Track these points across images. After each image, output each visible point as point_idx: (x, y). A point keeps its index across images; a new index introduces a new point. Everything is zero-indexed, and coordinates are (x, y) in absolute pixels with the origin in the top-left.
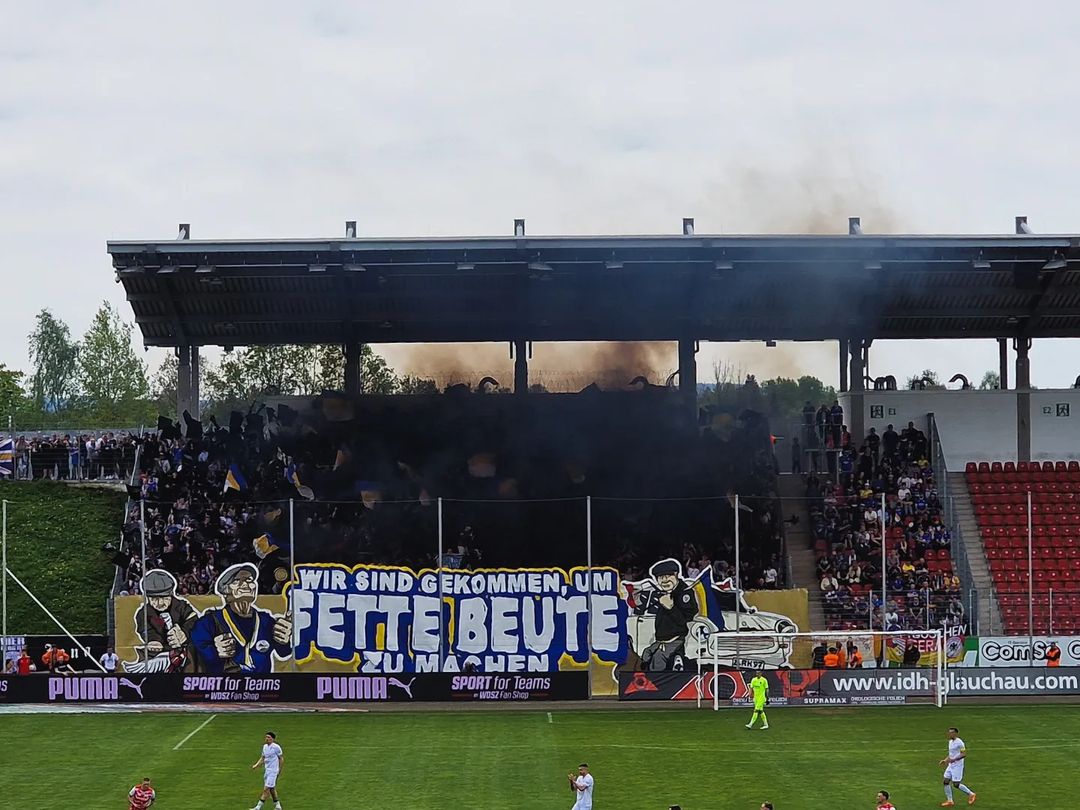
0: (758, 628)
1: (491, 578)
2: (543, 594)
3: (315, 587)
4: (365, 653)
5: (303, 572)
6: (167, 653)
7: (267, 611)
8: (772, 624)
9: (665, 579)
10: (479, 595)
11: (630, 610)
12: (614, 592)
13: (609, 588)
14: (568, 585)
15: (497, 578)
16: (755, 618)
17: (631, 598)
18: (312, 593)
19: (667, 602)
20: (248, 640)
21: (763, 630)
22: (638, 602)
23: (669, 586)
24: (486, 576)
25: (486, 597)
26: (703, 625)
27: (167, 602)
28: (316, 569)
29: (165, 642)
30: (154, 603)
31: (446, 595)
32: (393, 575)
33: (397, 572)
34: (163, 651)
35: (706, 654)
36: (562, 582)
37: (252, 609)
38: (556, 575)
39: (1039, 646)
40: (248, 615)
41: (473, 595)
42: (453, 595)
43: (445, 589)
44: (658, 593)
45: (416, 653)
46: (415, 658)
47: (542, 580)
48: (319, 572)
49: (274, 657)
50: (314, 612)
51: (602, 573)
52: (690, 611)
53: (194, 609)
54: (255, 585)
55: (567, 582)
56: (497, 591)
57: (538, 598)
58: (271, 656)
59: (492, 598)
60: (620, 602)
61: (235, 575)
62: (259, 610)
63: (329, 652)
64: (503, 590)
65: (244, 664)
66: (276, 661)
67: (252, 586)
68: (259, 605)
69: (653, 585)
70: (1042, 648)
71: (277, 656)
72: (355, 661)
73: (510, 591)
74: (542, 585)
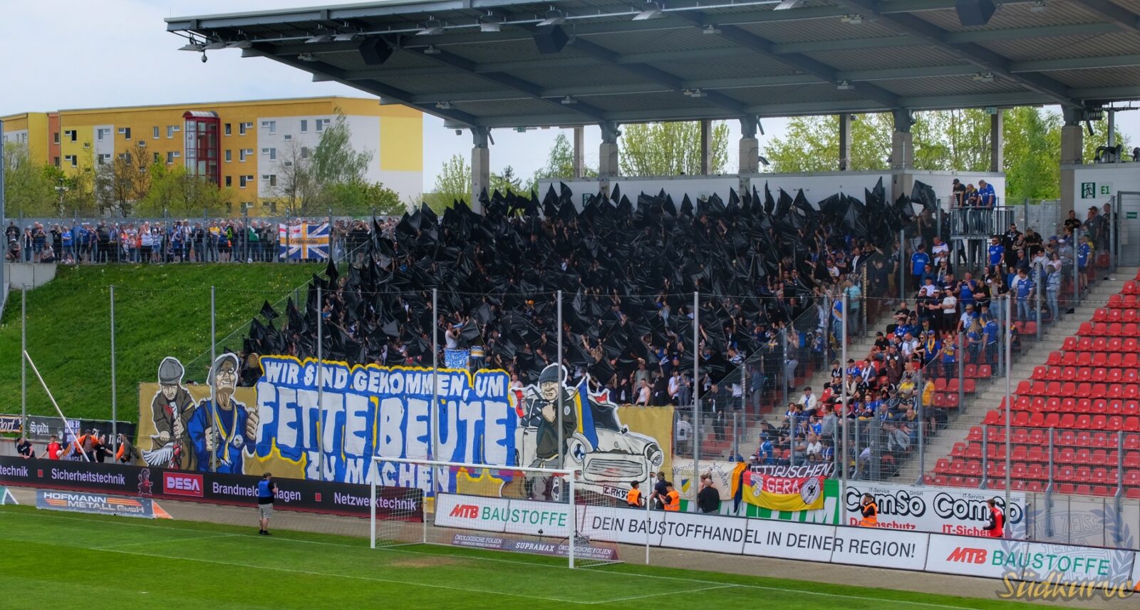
0: (629, 452)
1: (409, 377)
2: (448, 398)
3: (276, 381)
4: (310, 452)
5: (267, 363)
6: (171, 444)
7: (243, 404)
8: (640, 447)
9: (548, 387)
10: (396, 396)
11: (519, 420)
12: (504, 399)
13: (502, 394)
14: (471, 388)
15: (414, 377)
16: (627, 438)
17: (519, 407)
18: (273, 386)
19: (549, 413)
20: (229, 434)
21: (633, 454)
22: (525, 412)
23: (551, 394)
24: (404, 374)
25: (404, 397)
26: (580, 443)
27: (174, 390)
28: (278, 361)
29: (172, 434)
30: (166, 392)
31: (373, 393)
32: (331, 370)
33: (335, 366)
34: (170, 441)
35: (581, 478)
36: (465, 386)
37: (232, 402)
38: (462, 377)
39: (902, 497)
40: (229, 408)
41: (390, 396)
42: (377, 394)
43: (373, 388)
44: (541, 403)
45: (348, 456)
46: (346, 461)
47: (450, 382)
48: (280, 365)
49: (245, 454)
50: (275, 406)
51: (496, 375)
52: (569, 425)
53: (193, 399)
54: (235, 376)
55: (470, 385)
56: (412, 392)
57: (444, 402)
58: (243, 451)
59: (409, 399)
60: (510, 410)
61: (221, 365)
62: (237, 403)
63: (285, 451)
64: (417, 392)
65: (223, 459)
66: (247, 458)
67: (232, 377)
68: (238, 397)
69: (536, 393)
70: (905, 500)
71: (247, 452)
72: (302, 462)
73: (423, 393)
74: (449, 388)
